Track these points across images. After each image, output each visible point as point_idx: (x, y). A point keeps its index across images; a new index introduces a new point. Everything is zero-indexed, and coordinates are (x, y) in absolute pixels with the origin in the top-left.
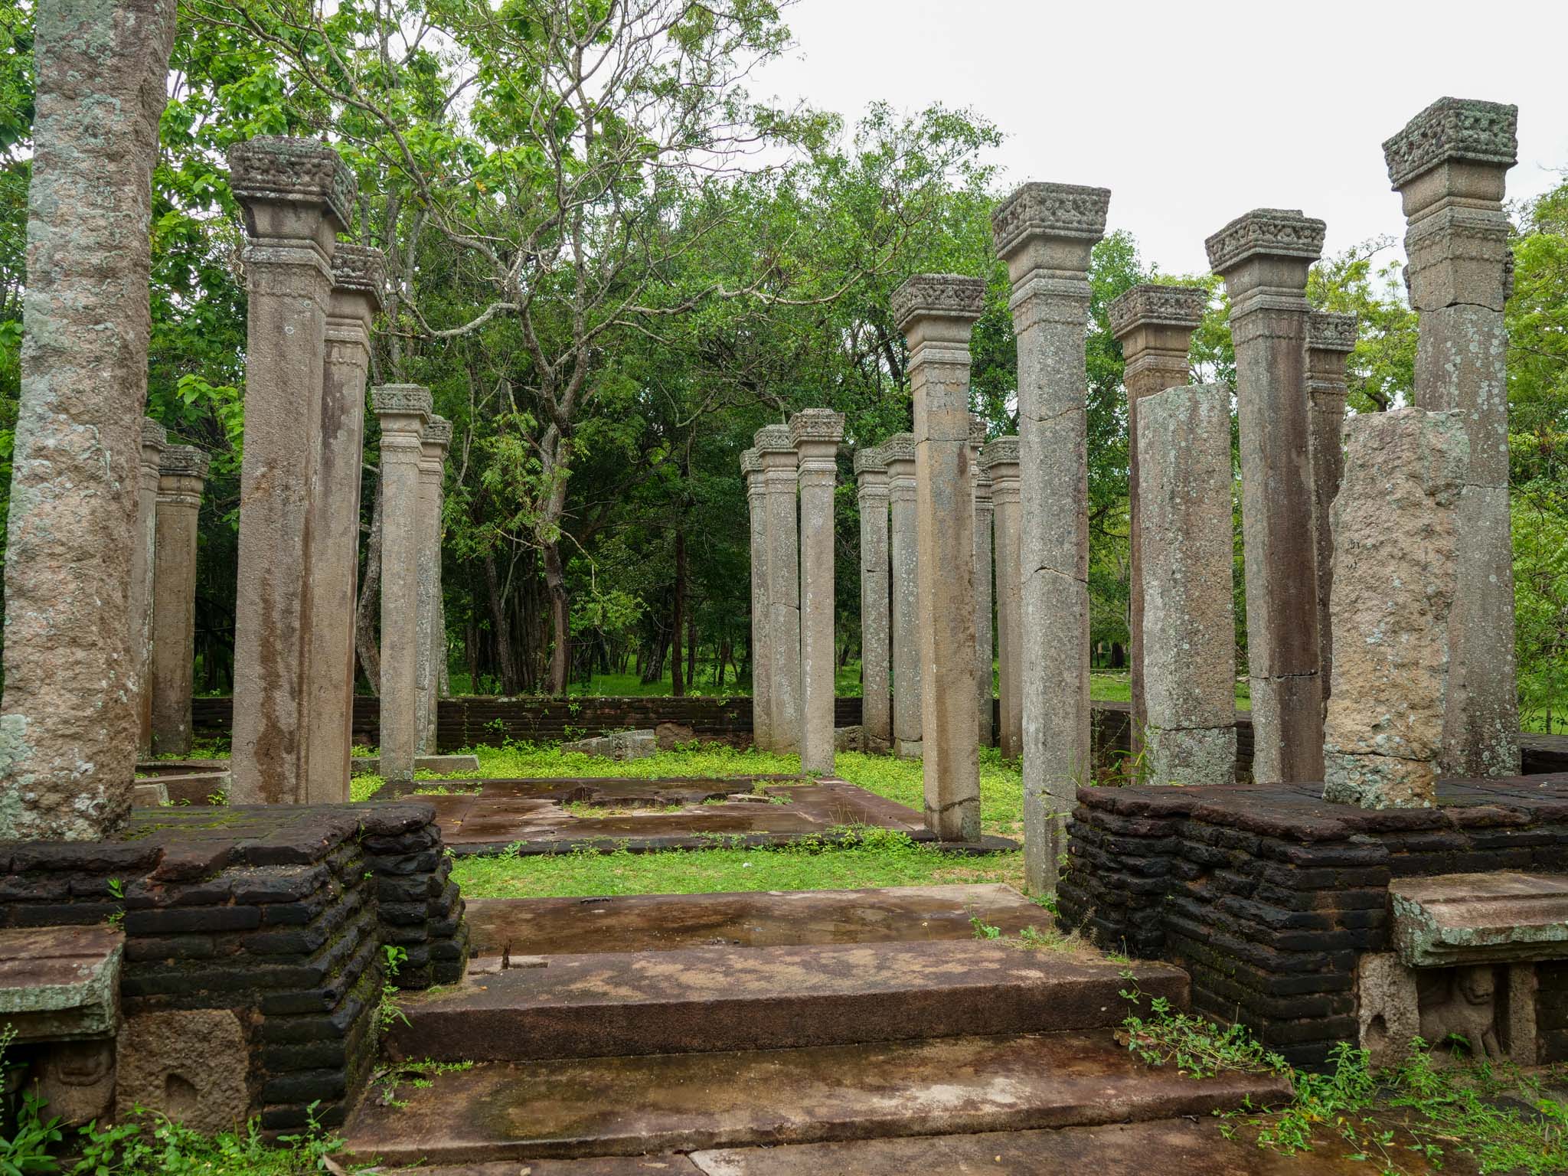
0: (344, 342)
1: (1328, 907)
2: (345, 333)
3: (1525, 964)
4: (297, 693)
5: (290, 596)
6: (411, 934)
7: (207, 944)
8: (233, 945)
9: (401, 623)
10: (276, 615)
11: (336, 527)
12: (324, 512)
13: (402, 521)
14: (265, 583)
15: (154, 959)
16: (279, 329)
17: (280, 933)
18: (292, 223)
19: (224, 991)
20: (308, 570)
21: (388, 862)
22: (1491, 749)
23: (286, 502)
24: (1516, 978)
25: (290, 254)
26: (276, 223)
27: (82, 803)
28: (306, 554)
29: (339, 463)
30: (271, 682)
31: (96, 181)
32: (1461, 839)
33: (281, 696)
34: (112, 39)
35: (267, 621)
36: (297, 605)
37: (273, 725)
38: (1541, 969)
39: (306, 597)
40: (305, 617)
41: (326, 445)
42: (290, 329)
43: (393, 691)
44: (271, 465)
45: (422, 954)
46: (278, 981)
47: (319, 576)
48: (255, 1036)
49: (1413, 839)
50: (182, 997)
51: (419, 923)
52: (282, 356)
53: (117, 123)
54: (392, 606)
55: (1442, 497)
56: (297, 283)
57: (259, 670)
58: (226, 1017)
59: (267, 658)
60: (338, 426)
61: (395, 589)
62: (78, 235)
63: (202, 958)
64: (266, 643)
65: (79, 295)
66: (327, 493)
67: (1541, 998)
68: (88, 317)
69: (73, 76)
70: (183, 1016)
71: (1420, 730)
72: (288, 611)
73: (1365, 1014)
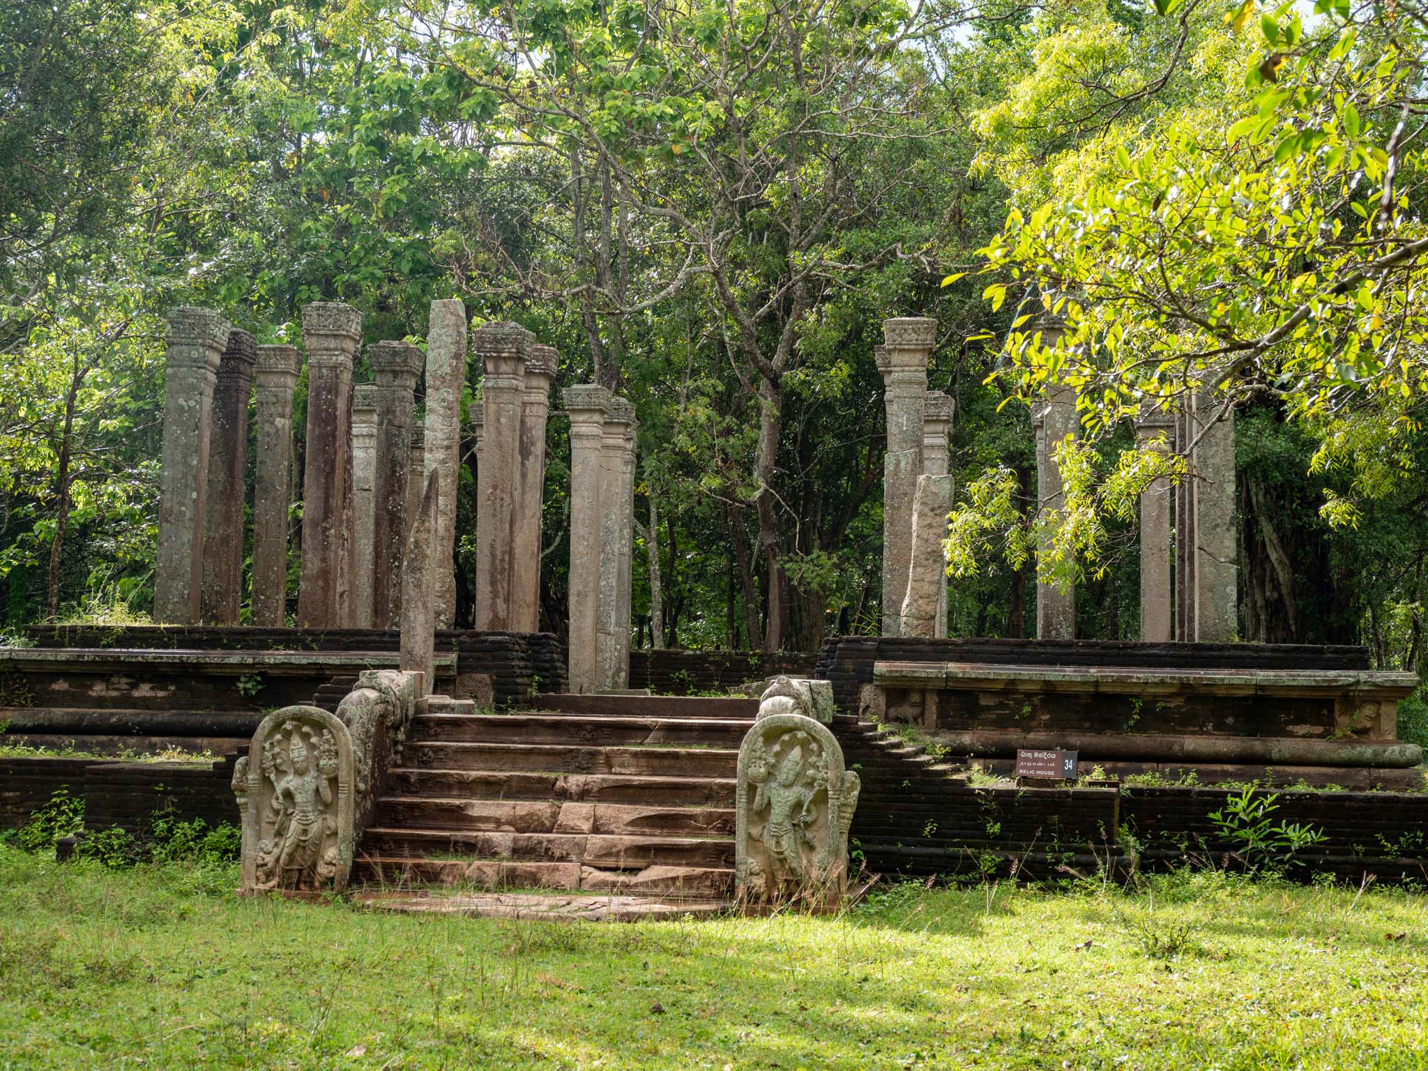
0: (532, 403)
1: (849, 665)
2: (533, 398)
3: (932, 691)
4: (507, 600)
5: (503, 553)
6: (544, 673)
7: (480, 655)
8: (488, 655)
9: (585, 576)
10: (497, 562)
11: (529, 513)
12: (522, 506)
13: (586, 494)
14: (492, 546)
15: (466, 659)
16: (498, 420)
17: (501, 653)
18: (504, 367)
19: (485, 669)
20: (512, 540)
21: (537, 648)
22: (1057, 630)
23: (502, 506)
24: (928, 696)
25: (504, 383)
26: (497, 367)
27: (442, 618)
28: (511, 531)
29: (530, 475)
30: (495, 594)
31: (445, 417)
32: (926, 648)
33: (500, 602)
34: (448, 370)
35: (493, 564)
36: (507, 558)
37: (496, 615)
38: (940, 692)
39: (511, 552)
40: (511, 563)
41: (523, 464)
42: (503, 420)
43: (579, 629)
44: (495, 487)
45: (548, 681)
46: (500, 667)
47: (519, 541)
48: (494, 683)
49: (904, 647)
50: (474, 669)
51: (547, 670)
52: (500, 433)
53: (451, 398)
54: (578, 562)
55: (938, 512)
56: (506, 397)
57: (489, 588)
58: (486, 676)
59: (493, 583)
60: (529, 453)
61: (581, 548)
62: (440, 435)
63: (479, 659)
64: (492, 575)
65: (440, 455)
66: (523, 493)
67: (940, 706)
68: (444, 462)
69: (438, 383)
70: (474, 675)
71: (924, 606)
72: (503, 560)
73: (862, 704)
